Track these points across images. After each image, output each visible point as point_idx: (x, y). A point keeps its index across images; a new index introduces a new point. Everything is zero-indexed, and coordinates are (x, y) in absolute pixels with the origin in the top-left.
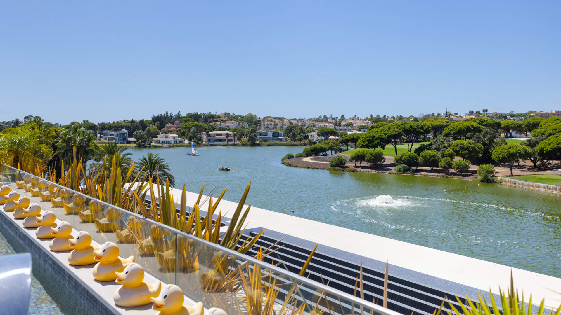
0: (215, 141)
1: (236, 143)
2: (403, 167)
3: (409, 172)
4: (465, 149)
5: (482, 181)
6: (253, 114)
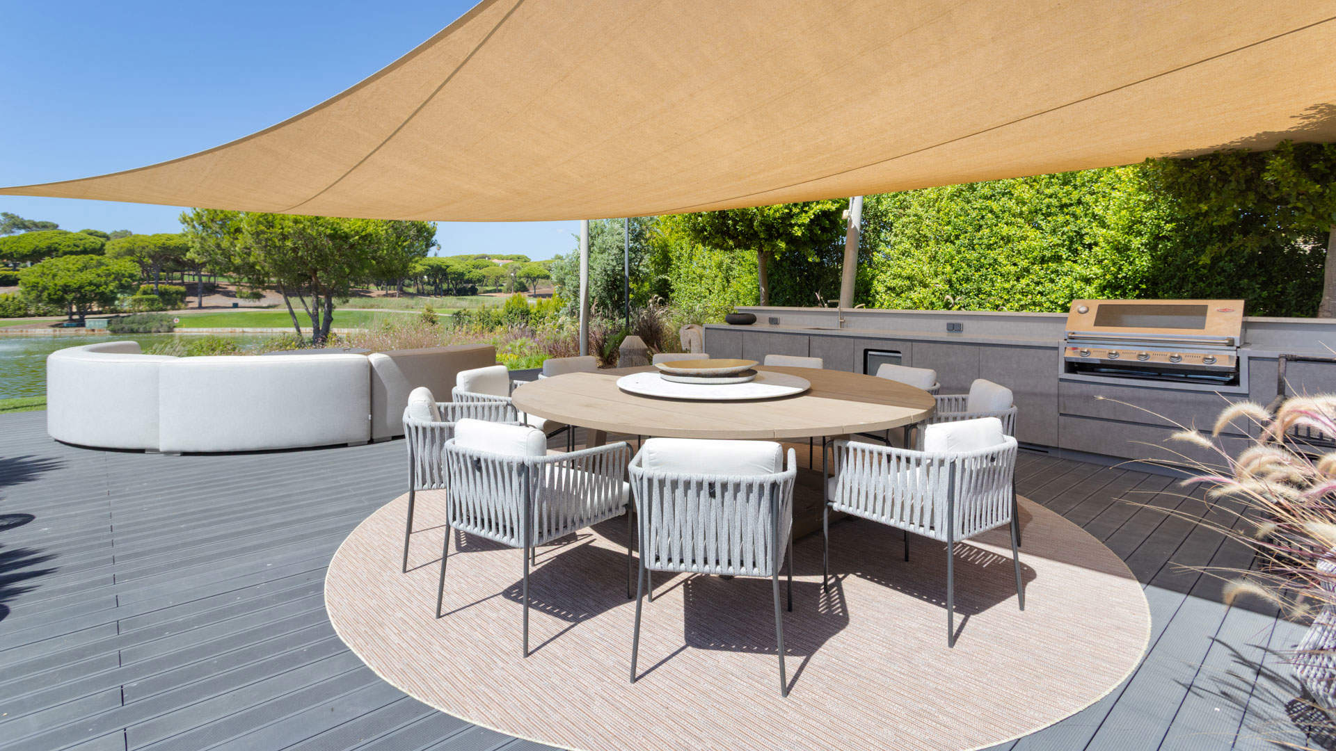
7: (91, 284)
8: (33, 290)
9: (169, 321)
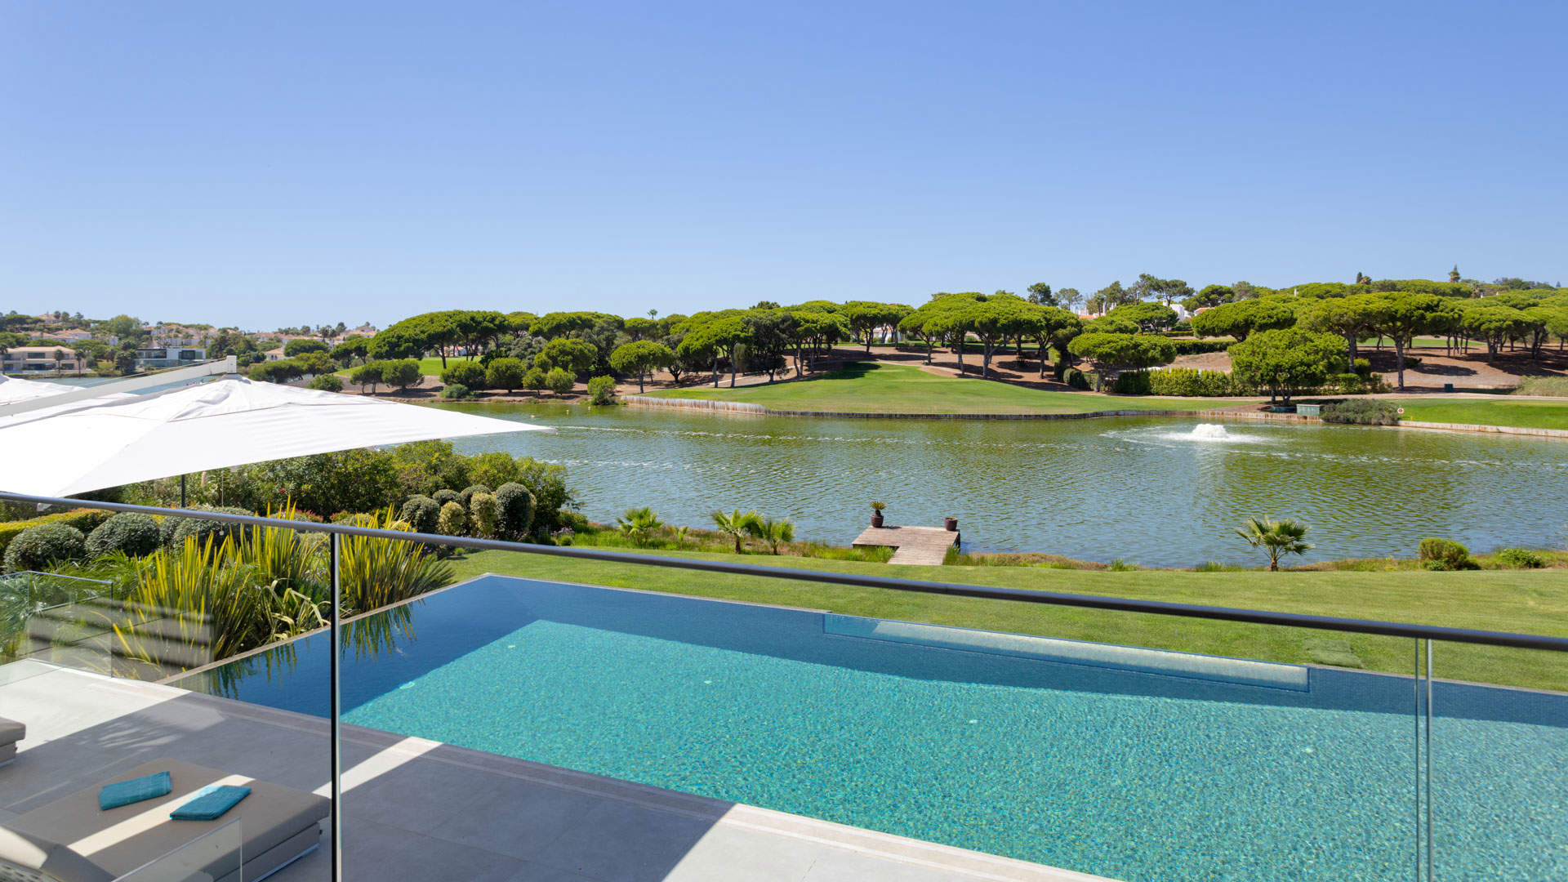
0: (24, 369)
1: (83, 372)
2: (457, 389)
3: (468, 397)
4: (568, 354)
5: (596, 404)
6: (132, 316)
7: (1302, 364)
8: (1247, 370)
9: (1390, 412)
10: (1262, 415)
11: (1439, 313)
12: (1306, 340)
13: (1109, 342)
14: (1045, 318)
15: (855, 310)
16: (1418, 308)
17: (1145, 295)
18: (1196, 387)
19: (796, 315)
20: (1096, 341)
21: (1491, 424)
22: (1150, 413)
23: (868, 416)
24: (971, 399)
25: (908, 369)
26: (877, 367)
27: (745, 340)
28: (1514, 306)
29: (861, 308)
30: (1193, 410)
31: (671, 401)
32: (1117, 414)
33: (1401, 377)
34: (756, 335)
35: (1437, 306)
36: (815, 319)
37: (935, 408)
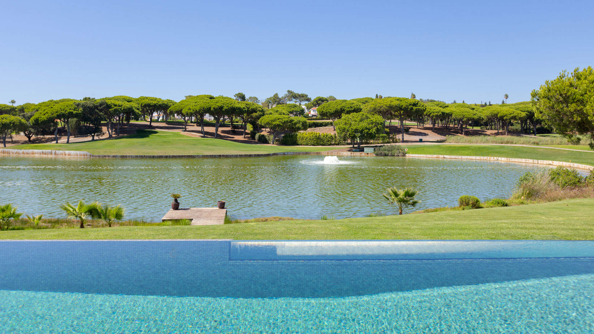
7: (366, 128)
8: (343, 132)
9: (402, 150)
10: (349, 153)
11: (418, 107)
12: (367, 118)
13: (278, 119)
14: (247, 108)
15: (143, 101)
16: (410, 105)
17: (290, 100)
18: (319, 141)
19: (109, 102)
20: (272, 119)
21: (441, 154)
22: (299, 154)
23: (153, 157)
24: (210, 147)
25: (174, 133)
26: (156, 132)
27: (76, 116)
28: (441, 107)
29: (147, 100)
30: (319, 152)
31: (25, 151)
32: (284, 154)
33: (403, 136)
34: (84, 112)
35: (417, 104)
36: (120, 104)
37: (192, 152)
